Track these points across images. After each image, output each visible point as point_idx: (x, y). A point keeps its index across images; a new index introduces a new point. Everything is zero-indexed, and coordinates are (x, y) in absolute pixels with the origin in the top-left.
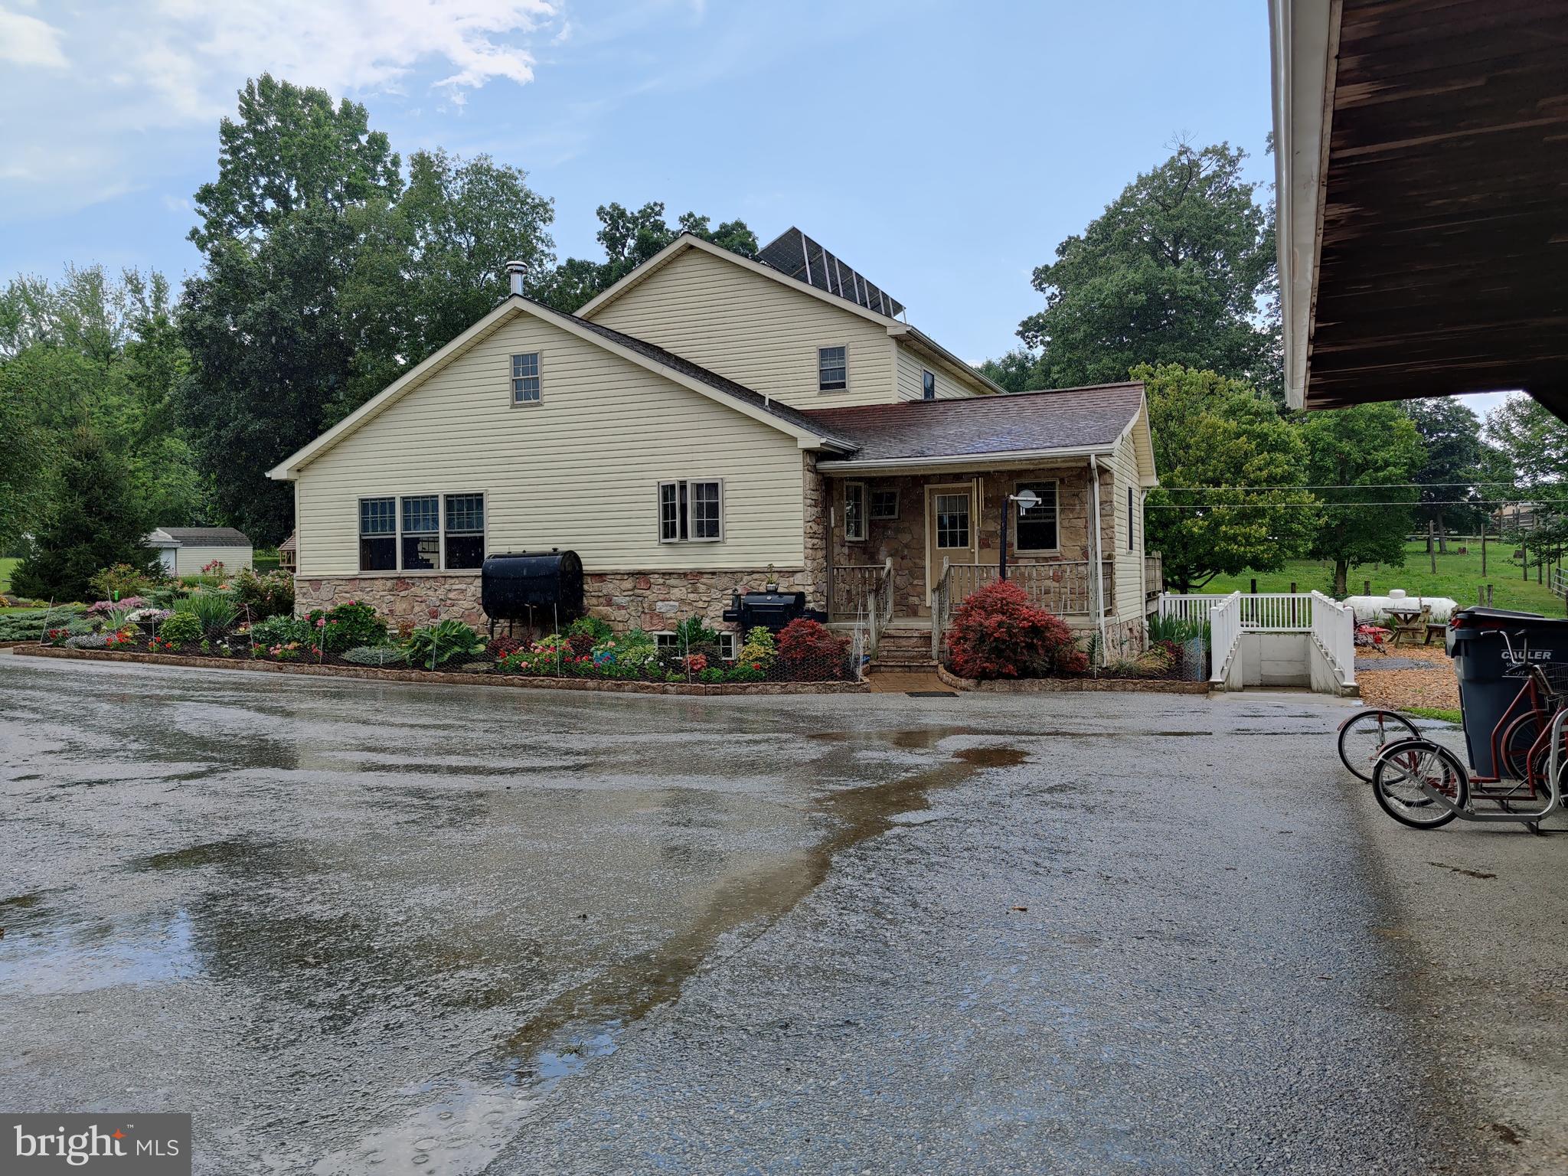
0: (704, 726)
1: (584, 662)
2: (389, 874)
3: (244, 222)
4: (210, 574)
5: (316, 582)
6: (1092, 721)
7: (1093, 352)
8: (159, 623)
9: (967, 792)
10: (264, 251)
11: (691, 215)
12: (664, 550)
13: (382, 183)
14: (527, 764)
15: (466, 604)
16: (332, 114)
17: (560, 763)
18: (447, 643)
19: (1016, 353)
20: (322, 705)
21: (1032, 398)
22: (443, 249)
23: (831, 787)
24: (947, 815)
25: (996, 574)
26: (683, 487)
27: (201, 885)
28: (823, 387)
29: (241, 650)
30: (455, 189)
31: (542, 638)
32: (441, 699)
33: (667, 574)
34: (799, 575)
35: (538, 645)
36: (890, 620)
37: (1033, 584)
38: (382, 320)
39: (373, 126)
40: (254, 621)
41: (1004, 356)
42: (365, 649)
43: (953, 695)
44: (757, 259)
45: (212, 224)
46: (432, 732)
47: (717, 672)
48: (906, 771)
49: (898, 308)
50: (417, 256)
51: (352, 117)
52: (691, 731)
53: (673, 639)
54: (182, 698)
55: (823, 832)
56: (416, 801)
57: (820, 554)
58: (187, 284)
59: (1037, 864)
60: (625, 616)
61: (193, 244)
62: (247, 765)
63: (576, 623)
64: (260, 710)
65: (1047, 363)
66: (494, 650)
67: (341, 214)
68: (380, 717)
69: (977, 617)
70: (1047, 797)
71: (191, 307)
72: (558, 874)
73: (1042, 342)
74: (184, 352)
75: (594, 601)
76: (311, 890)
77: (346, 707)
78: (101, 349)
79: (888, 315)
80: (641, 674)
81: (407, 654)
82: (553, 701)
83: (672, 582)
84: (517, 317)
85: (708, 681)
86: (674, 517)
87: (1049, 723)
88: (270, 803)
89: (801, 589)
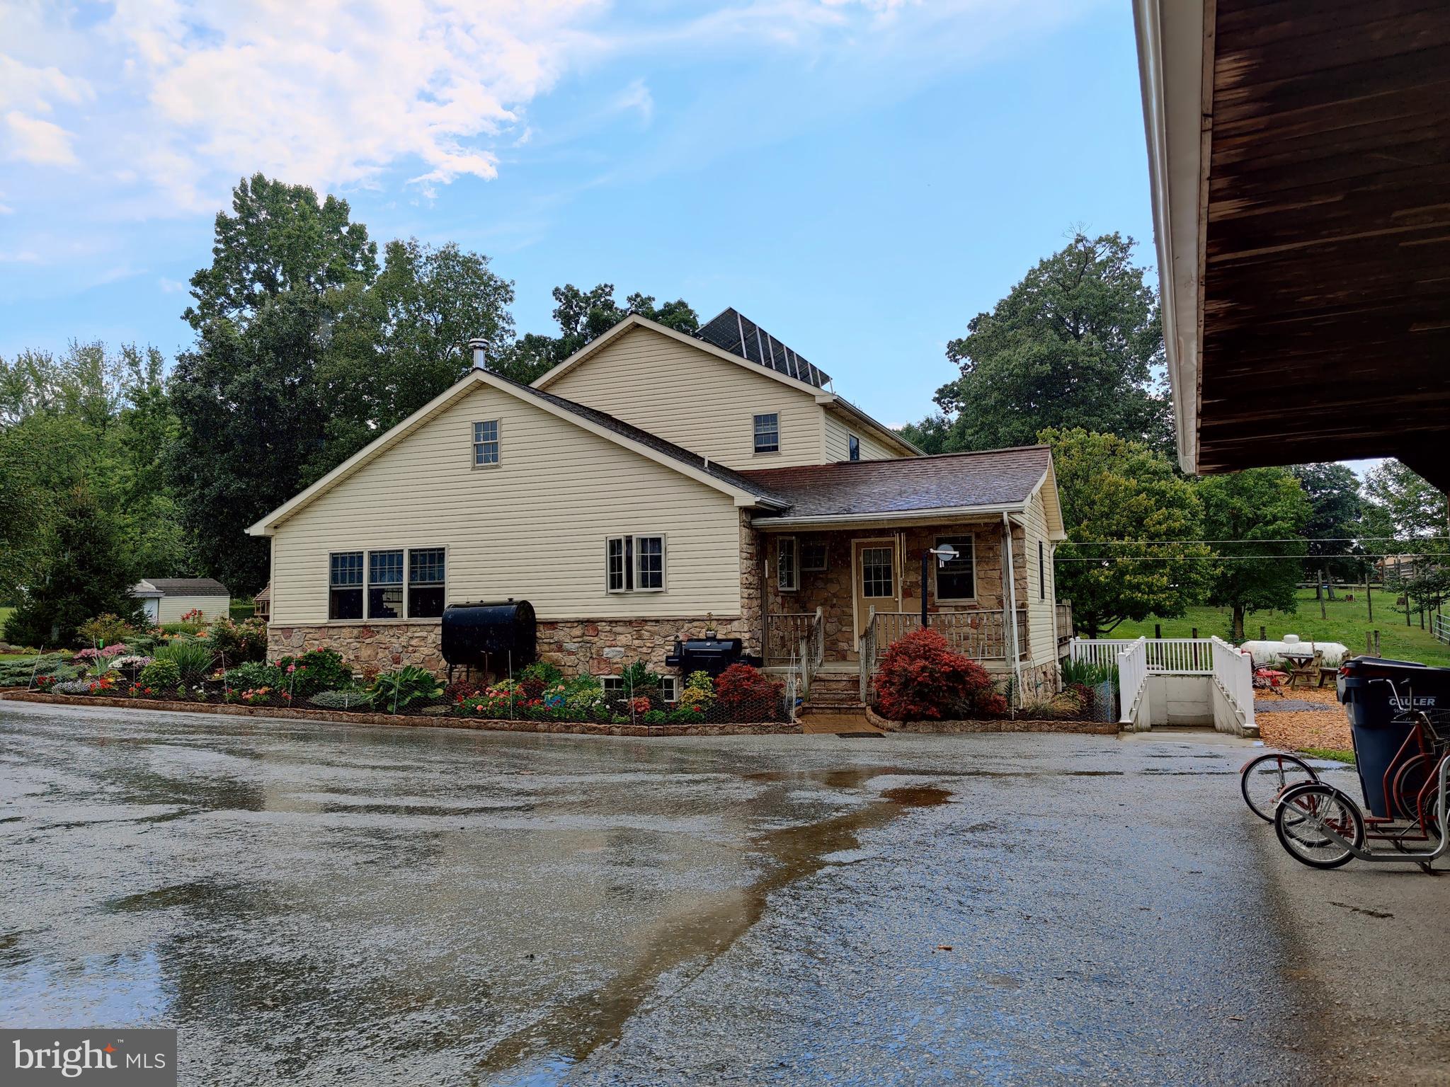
0: (648, 766)
1: (536, 706)
3: (235, 304)
4: (190, 621)
5: (287, 630)
6: (1011, 761)
7: (1003, 417)
8: (141, 668)
9: (894, 832)
10: (251, 328)
11: (637, 295)
12: (614, 600)
13: (360, 268)
14: (480, 804)
15: (426, 651)
16: (316, 209)
17: (511, 804)
18: (408, 687)
19: (934, 417)
20: (289, 747)
21: (949, 460)
22: (413, 326)
23: (766, 826)
25: (918, 621)
26: (629, 540)
27: (169, 927)
28: (758, 450)
29: (216, 696)
30: (425, 274)
31: (496, 682)
32: (400, 741)
33: (612, 622)
34: (736, 623)
35: (493, 689)
36: (821, 665)
37: (953, 630)
38: (355, 389)
39: (353, 218)
40: (228, 668)
41: (922, 420)
42: (331, 693)
43: (881, 736)
44: (695, 336)
45: (205, 305)
46: (392, 773)
47: (660, 714)
48: (837, 810)
49: (826, 379)
50: (389, 332)
51: (336, 210)
52: (636, 771)
53: (619, 683)
54: (157, 742)
56: (375, 842)
57: (755, 603)
58: (180, 358)
60: (574, 662)
61: (187, 323)
62: (216, 807)
63: (529, 668)
64: (230, 752)
65: (962, 427)
66: (452, 694)
67: (322, 296)
68: (343, 759)
69: (901, 664)
70: (969, 836)
71: (182, 378)
73: (957, 408)
74: (174, 418)
75: (546, 647)
77: (312, 749)
78: (97, 415)
79: (817, 385)
80: (591, 715)
81: (370, 698)
82: (506, 743)
83: (619, 629)
84: (477, 389)
85: (651, 723)
86: (620, 569)
87: (972, 764)
88: (237, 845)
89: (738, 636)
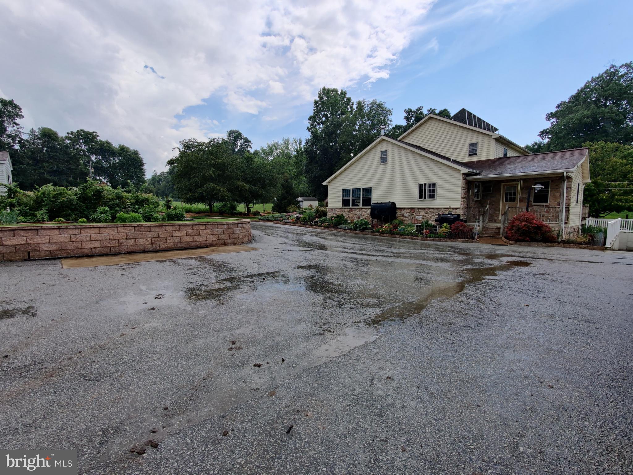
0: (428, 249)
1: (396, 231)
2: (349, 276)
3: (318, 124)
4: (310, 207)
5: (332, 209)
6: (557, 256)
7: (568, 140)
8: (300, 217)
9: (510, 272)
10: (322, 130)
11: (431, 109)
12: (419, 202)
13: (349, 110)
14: (381, 254)
15: (366, 215)
16: (338, 94)
17: (389, 255)
18: (362, 224)
19: (538, 142)
20: (333, 237)
21: (543, 155)
22: (363, 125)
23: (466, 267)
24: (503, 278)
25: (525, 210)
26: (425, 184)
27: (311, 273)
28: (470, 155)
29: (316, 225)
30: (367, 110)
31: (385, 224)
32: (360, 238)
33: (419, 208)
34: (459, 210)
35: (384, 226)
36: (487, 223)
37: (538, 214)
38: (348, 145)
39: (348, 96)
40: (319, 218)
41: (533, 143)
42: (343, 225)
43: (507, 245)
44: (451, 119)
45: (312, 125)
46: (358, 245)
47: (433, 235)
48: (490, 265)
49: (496, 130)
50: (357, 128)
51: (343, 94)
52: (425, 250)
53: (420, 226)
54: (305, 234)
55: (463, 279)
56: (355, 261)
57: (466, 203)
58: (306, 140)
59: (533, 294)
60: (407, 219)
61: (307, 131)
62: (318, 249)
63: (394, 221)
64: (320, 238)
65: (549, 145)
66: (373, 227)
67: (340, 119)
68: (346, 241)
69: (517, 223)
70: (538, 276)
71: (306, 145)
72: (390, 281)
73: (548, 138)
74: (305, 156)
75: (399, 215)
76: (333, 277)
77: (339, 238)
78: (288, 156)
79: (493, 132)
80: (411, 234)
81: (352, 227)
82: (388, 240)
83: (421, 211)
84: (382, 141)
85: (430, 237)
86: (422, 193)
87: (540, 255)
88: (324, 258)
89: (459, 213)
